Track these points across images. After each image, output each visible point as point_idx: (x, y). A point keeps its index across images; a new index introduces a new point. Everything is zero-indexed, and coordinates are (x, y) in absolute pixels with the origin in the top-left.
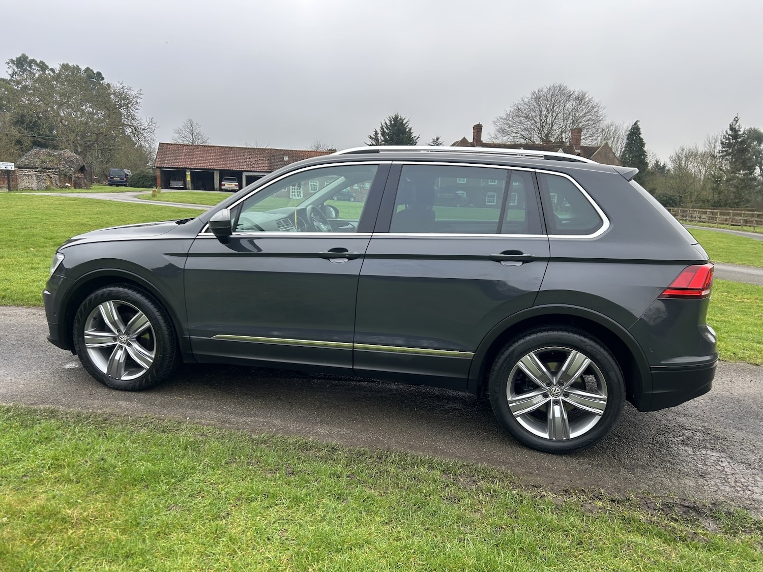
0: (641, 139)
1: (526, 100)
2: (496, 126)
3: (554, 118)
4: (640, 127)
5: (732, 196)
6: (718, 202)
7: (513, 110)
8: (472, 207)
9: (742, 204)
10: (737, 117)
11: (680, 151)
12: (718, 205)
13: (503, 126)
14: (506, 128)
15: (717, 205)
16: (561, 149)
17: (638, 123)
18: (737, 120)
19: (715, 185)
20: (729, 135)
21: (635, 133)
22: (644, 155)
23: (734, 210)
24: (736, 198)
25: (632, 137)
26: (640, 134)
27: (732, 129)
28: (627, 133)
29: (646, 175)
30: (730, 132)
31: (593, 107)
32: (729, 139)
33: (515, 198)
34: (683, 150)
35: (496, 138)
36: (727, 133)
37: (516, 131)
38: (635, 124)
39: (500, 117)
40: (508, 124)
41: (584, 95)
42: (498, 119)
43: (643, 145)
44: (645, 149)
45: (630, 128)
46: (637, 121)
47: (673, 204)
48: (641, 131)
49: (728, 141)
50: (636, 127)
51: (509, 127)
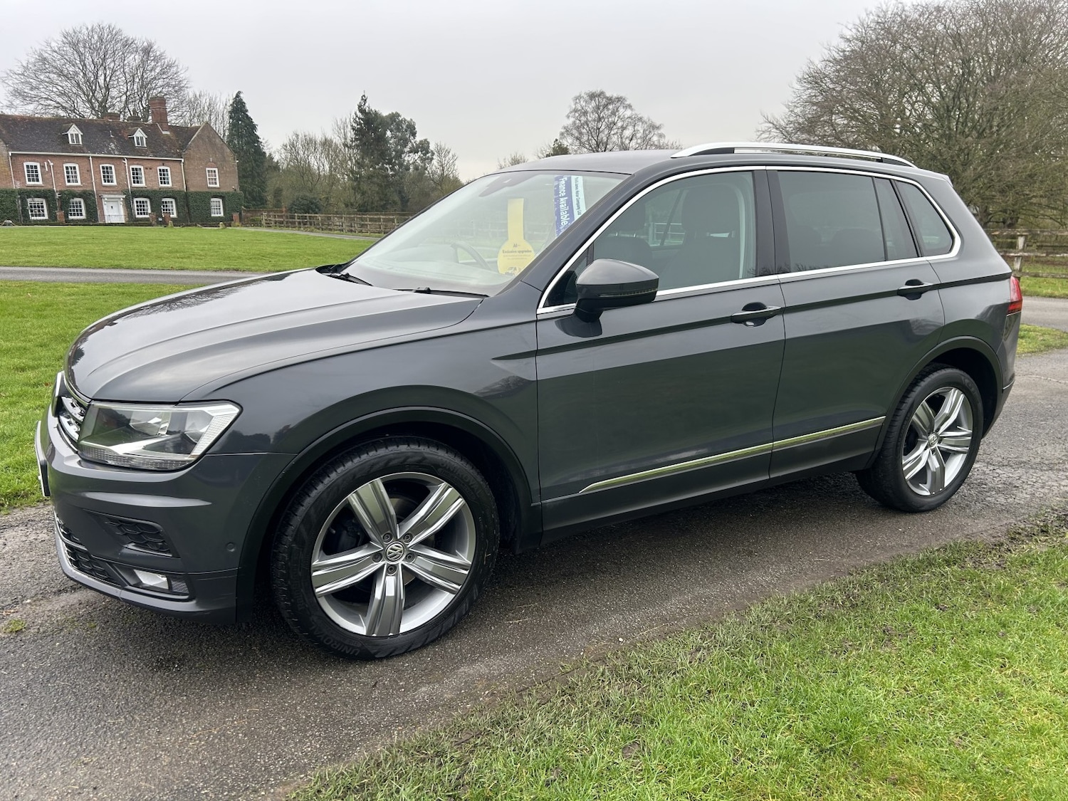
0: (249, 119)
1: (54, 44)
2: (5, 85)
3: (109, 77)
4: (244, 100)
5: (377, 199)
6: (363, 205)
7: (33, 60)
8: (9, 224)
9: (388, 207)
10: (364, 96)
11: (294, 137)
12: (365, 208)
13: (20, 86)
14: (26, 91)
15: (363, 209)
16: (139, 129)
17: (241, 95)
18: (364, 99)
19: (355, 184)
20: (359, 119)
21: (238, 108)
22: (258, 141)
23: (385, 215)
24: (381, 200)
25: (237, 115)
26: (247, 111)
27: (362, 111)
28: (229, 109)
29: (267, 170)
30: (359, 114)
31: (170, 66)
32: (360, 124)
33: (80, 206)
34: (297, 136)
35: (11, 106)
36: (357, 116)
37: (46, 96)
38: (238, 96)
39: (10, 70)
40: (30, 83)
41: (150, 46)
42: (8, 74)
43: (254, 127)
44: (258, 133)
45: (231, 102)
46: (239, 92)
47: (317, 210)
48: (248, 107)
49: (359, 126)
50: (239, 102)
51: (32, 89)
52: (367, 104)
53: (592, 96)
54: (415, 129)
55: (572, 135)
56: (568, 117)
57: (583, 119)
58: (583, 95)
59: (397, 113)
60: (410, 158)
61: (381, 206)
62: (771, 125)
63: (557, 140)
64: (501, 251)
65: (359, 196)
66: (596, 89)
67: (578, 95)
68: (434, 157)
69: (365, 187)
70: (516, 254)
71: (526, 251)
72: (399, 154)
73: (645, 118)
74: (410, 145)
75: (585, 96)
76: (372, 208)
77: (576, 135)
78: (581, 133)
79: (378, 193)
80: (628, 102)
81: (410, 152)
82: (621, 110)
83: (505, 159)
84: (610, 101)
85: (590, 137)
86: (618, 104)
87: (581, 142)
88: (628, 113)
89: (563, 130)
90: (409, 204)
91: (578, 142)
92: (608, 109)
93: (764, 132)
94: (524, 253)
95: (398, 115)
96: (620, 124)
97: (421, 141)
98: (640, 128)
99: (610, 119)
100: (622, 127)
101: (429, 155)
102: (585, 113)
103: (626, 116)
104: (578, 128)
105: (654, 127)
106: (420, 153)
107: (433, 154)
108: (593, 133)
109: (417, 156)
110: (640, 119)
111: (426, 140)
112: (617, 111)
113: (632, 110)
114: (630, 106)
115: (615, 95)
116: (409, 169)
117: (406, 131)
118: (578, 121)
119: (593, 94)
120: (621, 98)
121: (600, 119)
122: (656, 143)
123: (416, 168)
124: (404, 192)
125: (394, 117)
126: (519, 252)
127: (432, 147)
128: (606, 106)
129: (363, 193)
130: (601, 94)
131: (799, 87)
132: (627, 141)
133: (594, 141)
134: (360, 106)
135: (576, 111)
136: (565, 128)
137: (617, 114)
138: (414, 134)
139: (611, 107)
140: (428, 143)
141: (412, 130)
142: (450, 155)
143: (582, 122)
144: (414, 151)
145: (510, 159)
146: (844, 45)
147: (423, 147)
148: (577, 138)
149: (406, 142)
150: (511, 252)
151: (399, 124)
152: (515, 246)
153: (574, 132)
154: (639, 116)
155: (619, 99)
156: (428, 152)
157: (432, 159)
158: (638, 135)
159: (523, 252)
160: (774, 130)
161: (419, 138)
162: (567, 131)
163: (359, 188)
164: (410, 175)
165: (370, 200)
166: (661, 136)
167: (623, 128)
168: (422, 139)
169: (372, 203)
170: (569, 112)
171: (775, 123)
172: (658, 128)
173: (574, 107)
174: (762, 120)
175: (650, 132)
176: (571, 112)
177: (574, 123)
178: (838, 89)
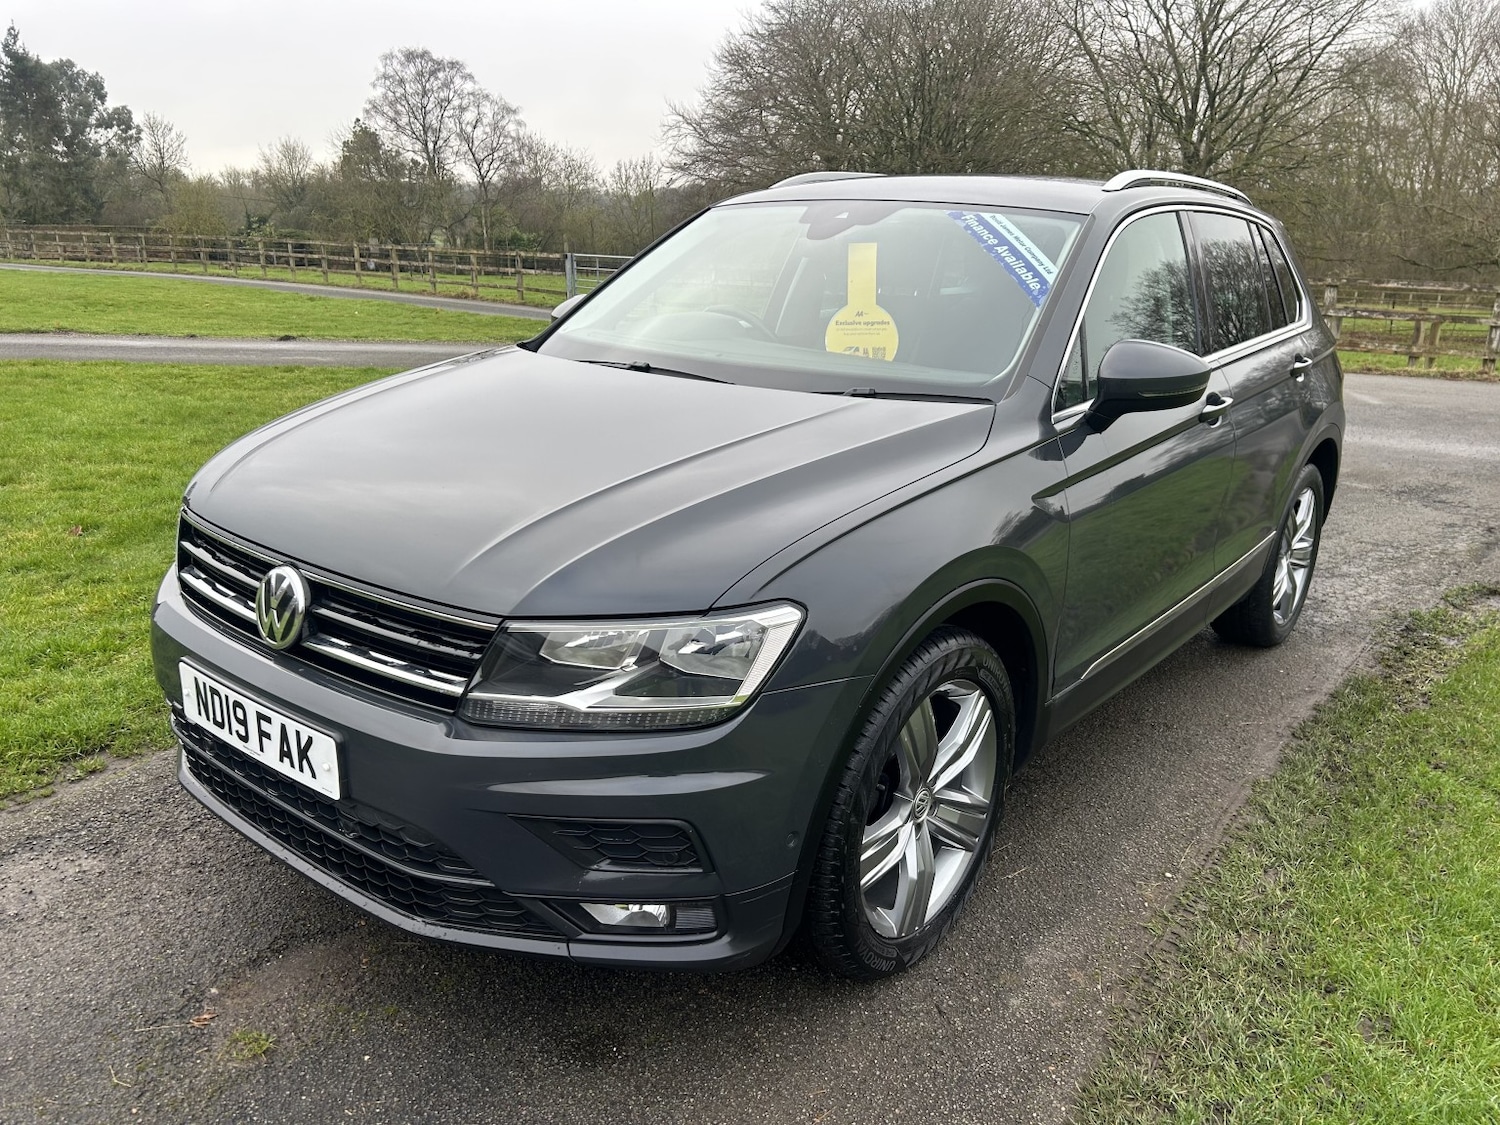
18: (13, 34)
20: (7, 66)
30: (7, 60)
32: (9, 76)
52: (19, 43)
53: (410, 56)
54: (102, 88)
55: (383, 114)
56: (374, 86)
57: (400, 91)
58: (396, 53)
59: (69, 61)
60: (99, 136)
61: (61, 215)
62: (681, 119)
63: (358, 120)
64: (832, 323)
65: (16, 199)
66: (418, 47)
67: (388, 52)
68: (143, 135)
69: (27, 182)
70: (858, 326)
71: (878, 323)
72: (80, 128)
73: (495, 96)
74: (96, 114)
75: (399, 55)
76: (45, 218)
77: (391, 114)
78: (397, 113)
79: (52, 193)
80: (468, 71)
81: (99, 125)
82: (458, 81)
83: (270, 145)
84: (439, 66)
85: (412, 120)
86: (454, 72)
87: (398, 126)
88: (468, 86)
89: (368, 106)
90: (103, 211)
91: (394, 125)
92: (437, 78)
93: (671, 128)
94: (876, 326)
95: (70, 64)
96: (456, 102)
97: (116, 111)
98: (488, 110)
99: (442, 94)
100: (460, 106)
101: (133, 132)
102: (402, 82)
103: (466, 92)
104: (391, 104)
105: (509, 110)
106: (115, 128)
107: (139, 131)
108: (416, 113)
109: (111, 133)
110: (487, 97)
111: (124, 107)
112: (452, 82)
113: (474, 82)
114: (470, 77)
115: (447, 58)
116: (100, 154)
117: (87, 91)
118: (391, 94)
119: (411, 53)
120: (457, 63)
121: (425, 93)
122: (513, 134)
123: (112, 153)
124: (92, 192)
125: (64, 67)
126: (867, 324)
127: (138, 119)
128: (433, 73)
129: (25, 193)
130: (424, 55)
131: (718, 68)
132: (469, 129)
133: (418, 125)
134: (6, 46)
135: (385, 77)
136: (370, 103)
137: (452, 86)
138: (102, 98)
139: (441, 75)
140: (130, 112)
141: (97, 87)
142: (173, 134)
143: (398, 95)
144: (105, 123)
145: (279, 146)
146: (771, 16)
147: (121, 119)
148: (393, 120)
149: (89, 109)
150: (851, 324)
151: (73, 80)
152: (859, 314)
153: (386, 109)
154: (485, 92)
155: (453, 65)
156: (129, 127)
157: (138, 139)
158: (485, 121)
159: (873, 324)
160: (685, 125)
161: (111, 104)
162: (375, 108)
163: (17, 184)
164: (101, 163)
165: (40, 205)
166: (519, 123)
167: (462, 109)
168: (118, 105)
169: (43, 209)
170: (374, 78)
171: (685, 115)
172: (514, 112)
173: (383, 70)
174: (667, 110)
175: (503, 117)
176: (378, 79)
177: (385, 96)
178: (766, 75)
